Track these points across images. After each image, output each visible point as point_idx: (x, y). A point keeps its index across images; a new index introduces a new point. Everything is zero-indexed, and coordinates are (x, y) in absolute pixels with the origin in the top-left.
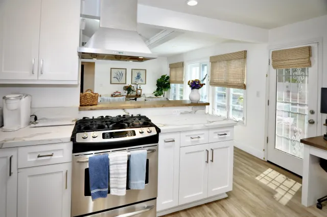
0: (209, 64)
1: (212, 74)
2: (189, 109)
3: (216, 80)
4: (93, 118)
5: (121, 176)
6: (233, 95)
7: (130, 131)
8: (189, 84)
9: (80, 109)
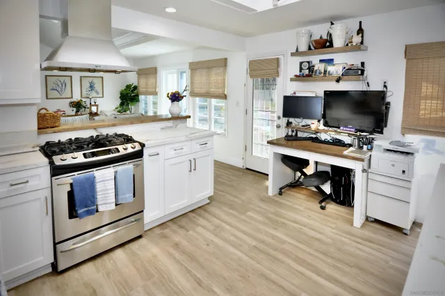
0: (189, 72)
1: (192, 83)
2: (170, 124)
3: (197, 90)
4: (59, 141)
5: (109, 192)
6: (215, 106)
7: (113, 149)
8: (168, 97)
9: (39, 134)
